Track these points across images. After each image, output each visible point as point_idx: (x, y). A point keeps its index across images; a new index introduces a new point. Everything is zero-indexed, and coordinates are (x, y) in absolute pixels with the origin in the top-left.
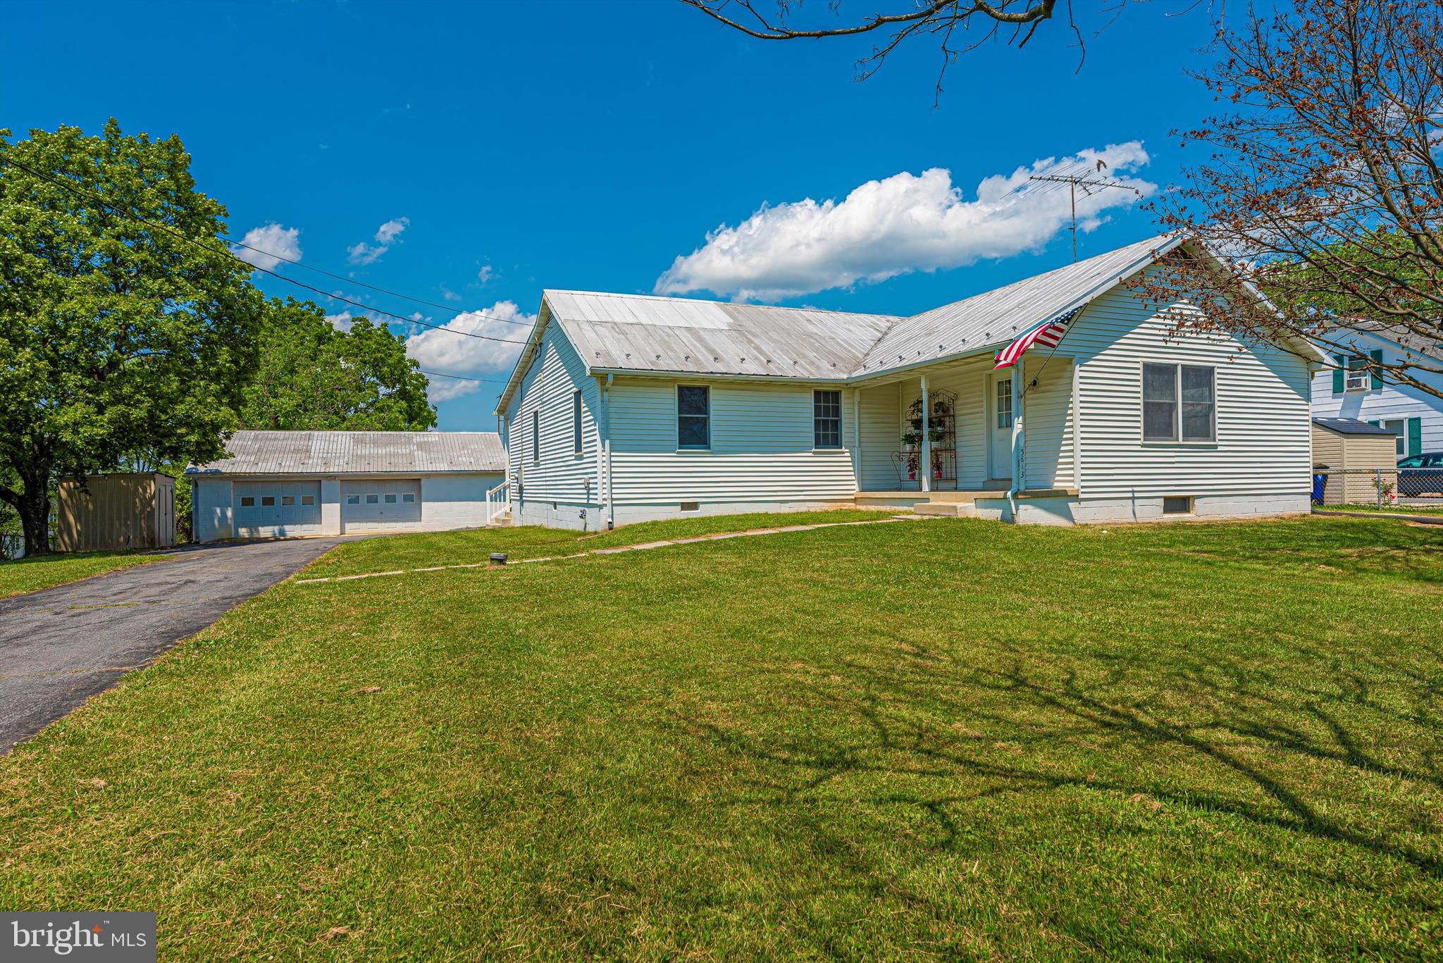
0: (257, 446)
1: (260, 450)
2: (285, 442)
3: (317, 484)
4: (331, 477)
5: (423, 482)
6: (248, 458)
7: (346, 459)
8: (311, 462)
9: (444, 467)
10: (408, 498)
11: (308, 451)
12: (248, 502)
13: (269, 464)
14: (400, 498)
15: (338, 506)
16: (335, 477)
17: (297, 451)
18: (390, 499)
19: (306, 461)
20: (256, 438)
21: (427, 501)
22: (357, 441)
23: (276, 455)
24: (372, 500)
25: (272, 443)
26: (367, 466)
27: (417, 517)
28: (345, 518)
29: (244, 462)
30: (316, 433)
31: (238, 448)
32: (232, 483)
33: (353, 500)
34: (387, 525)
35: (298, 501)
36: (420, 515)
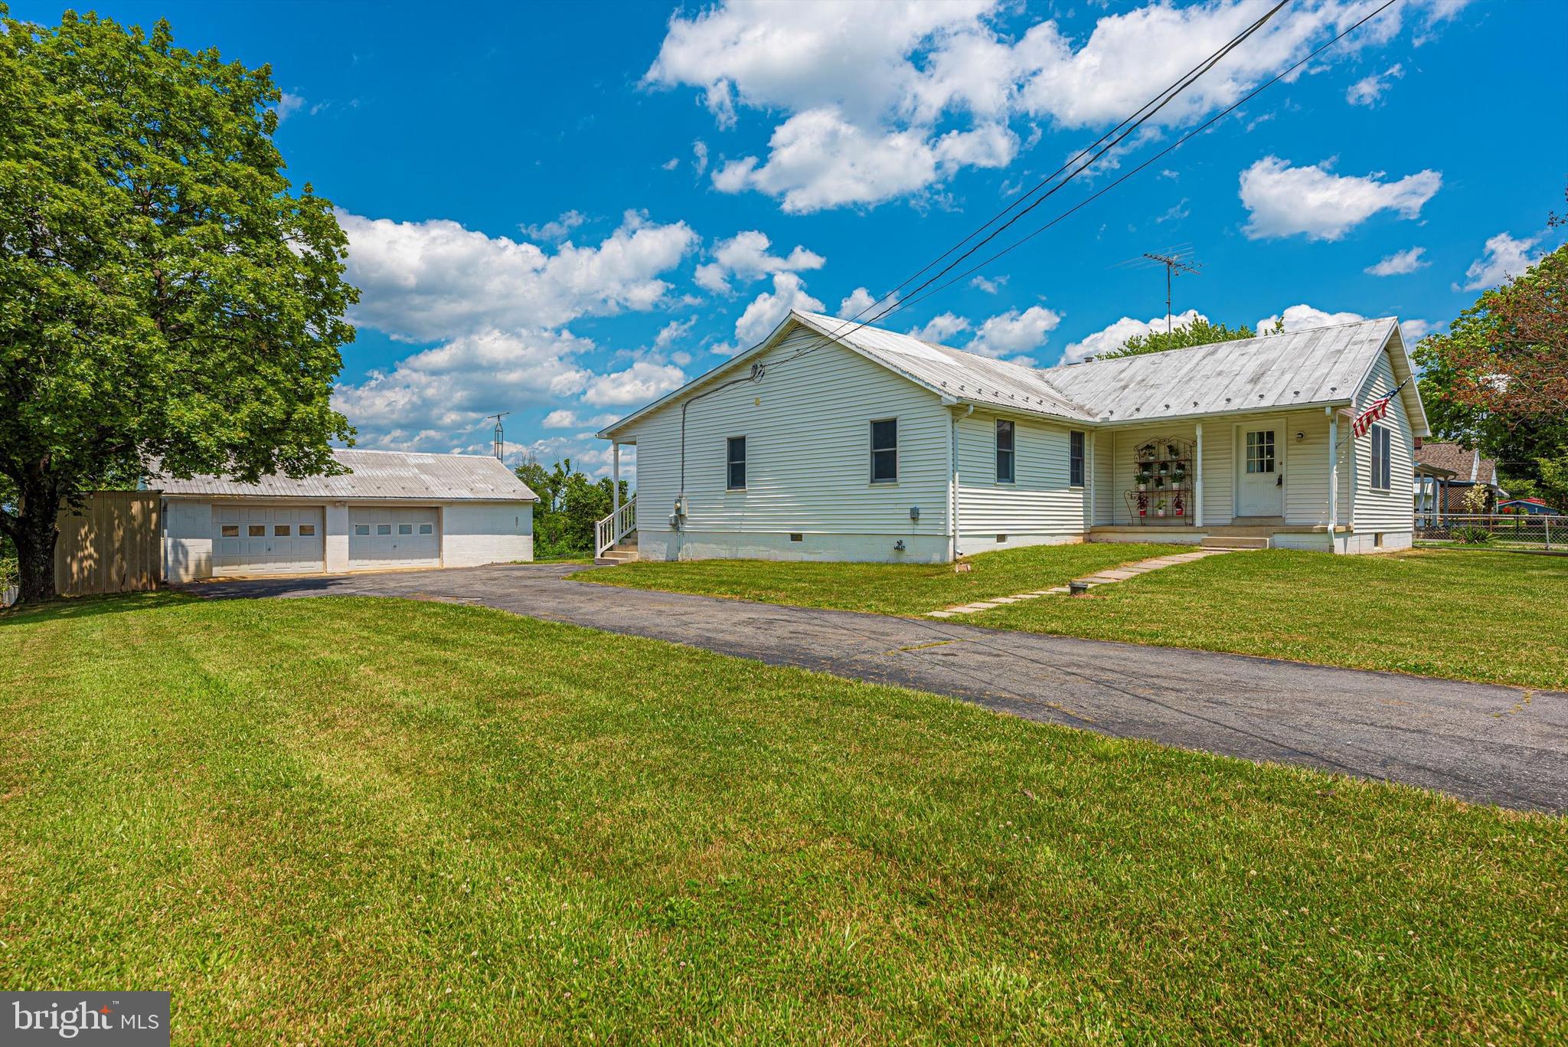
3: (317, 512)
5: (446, 511)
7: (346, 481)
9: (465, 494)
10: (426, 530)
12: (230, 531)
14: (416, 529)
15: (346, 538)
18: (405, 530)
21: (450, 533)
24: (384, 530)
26: (378, 491)
27: (438, 552)
28: (355, 553)
32: (211, 506)
33: (362, 530)
34: (401, 561)
35: (295, 530)
36: (440, 549)
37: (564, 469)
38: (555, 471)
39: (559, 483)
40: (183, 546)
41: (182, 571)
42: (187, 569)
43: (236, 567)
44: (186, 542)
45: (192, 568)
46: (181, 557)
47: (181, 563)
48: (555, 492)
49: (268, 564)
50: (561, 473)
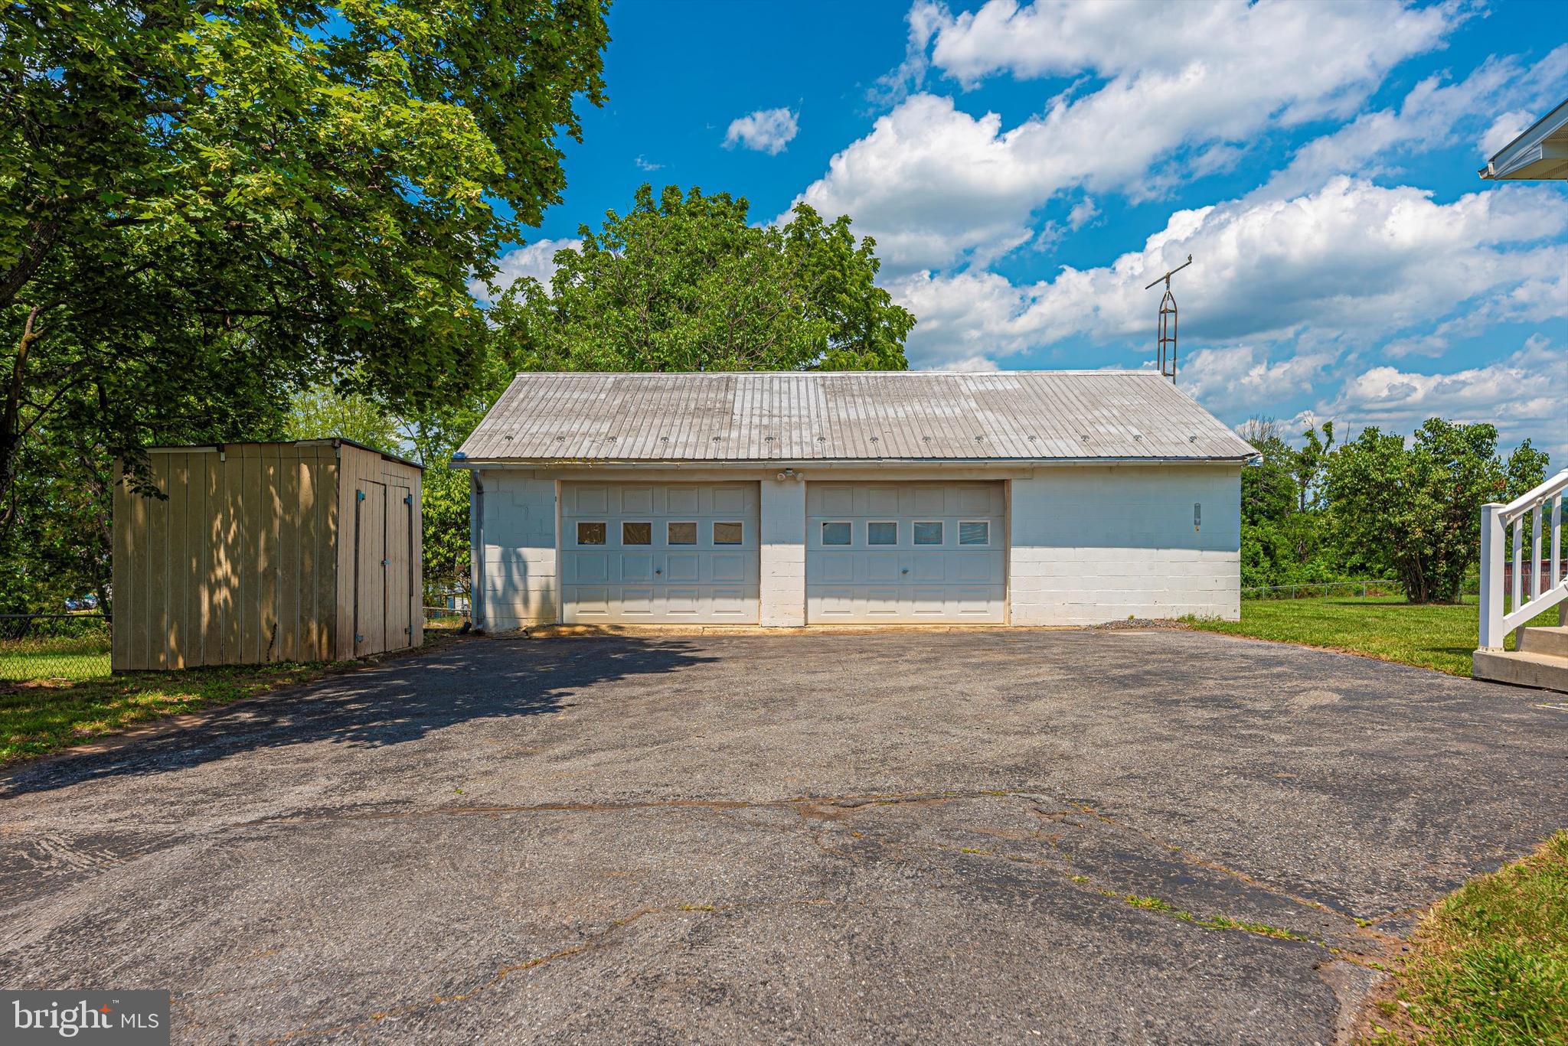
0: (618, 402)
1: (623, 409)
2: (676, 395)
3: (749, 493)
4: (786, 472)
5: (1017, 488)
6: (596, 425)
7: (816, 429)
8: (734, 434)
9: (1068, 447)
10: (973, 534)
11: (726, 411)
12: (591, 533)
13: (641, 440)
14: (951, 532)
15: (799, 550)
16: (797, 471)
17: (702, 412)
18: (927, 535)
19: (724, 434)
20: (617, 386)
21: (1027, 543)
22: (834, 392)
23: (657, 421)
24: (883, 534)
25: (648, 396)
26: (871, 446)
27: (998, 586)
28: (817, 584)
29: (585, 435)
30: (742, 376)
31: (578, 406)
32: (556, 487)
33: (838, 534)
34: (919, 605)
35: (706, 533)
36: (1005, 581)
37: (1323, 440)
38: (1308, 442)
39: (1313, 463)
40: (519, 556)
41: (519, 607)
42: (526, 602)
43: (601, 606)
44: (526, 552)
45: (535, 598)
46: (516, 577)
47: (516, 590)
48: (1305, 477)
49: (657, 602)
50: (1316, 446)
